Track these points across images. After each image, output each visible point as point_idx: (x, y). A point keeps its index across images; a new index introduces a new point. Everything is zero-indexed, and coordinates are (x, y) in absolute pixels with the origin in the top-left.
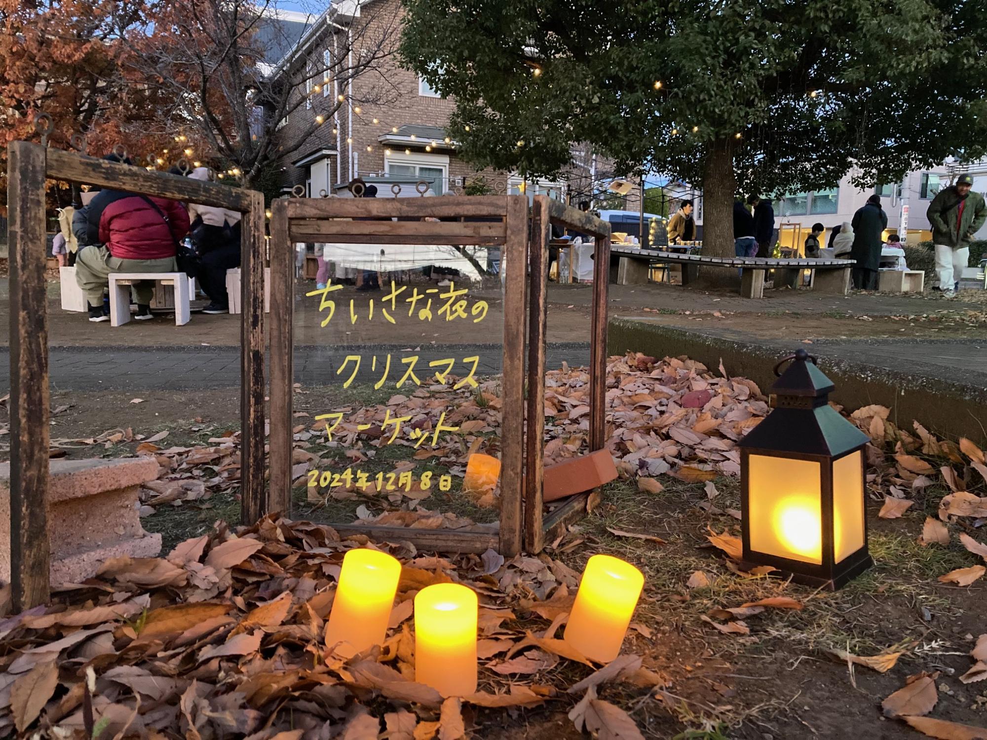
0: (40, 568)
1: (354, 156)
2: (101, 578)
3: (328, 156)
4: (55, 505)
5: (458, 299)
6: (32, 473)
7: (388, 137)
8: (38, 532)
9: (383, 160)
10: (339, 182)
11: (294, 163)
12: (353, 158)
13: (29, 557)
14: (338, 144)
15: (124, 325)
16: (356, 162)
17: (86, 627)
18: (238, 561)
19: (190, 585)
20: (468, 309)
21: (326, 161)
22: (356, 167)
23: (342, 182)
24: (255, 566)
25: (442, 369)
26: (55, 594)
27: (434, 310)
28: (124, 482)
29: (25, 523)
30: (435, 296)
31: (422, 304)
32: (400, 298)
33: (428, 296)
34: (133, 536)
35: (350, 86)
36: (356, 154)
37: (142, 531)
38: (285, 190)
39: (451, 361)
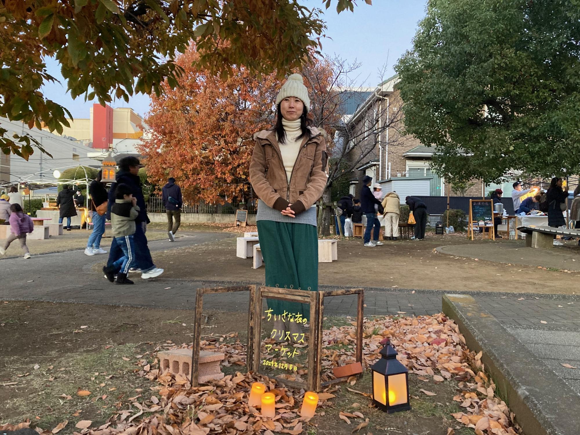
0: (196, 378)
1: (389, 164)
2: (208, 382)
3: (375, 165)
4: (200, 364)
5: (300, 317)
6: (196, 357)
7: (408, 154)
8: (196, 370)
9: (405, 165)
10: (380, 180)
11: (357, 169)
12: (388, 166)
13: (194, 375)
14: (380, 159)
15: (258, 268)
16: (390, 168)
17: (203, 391)
18: (238, 382)
19: (226, 386)
20: (302, 320)
21: (373, 168)
22: (390, 170)
23: (382, 179)
24: (242, 384)
25: (295, 336)
26: (199, 384)
27: (294, 320)
28: (216, 360)
29: (194, 367)
30: (294, 316)
31: (291, 317)
32: (286, 315)
33: (293, 315)
34: (218, 373)
35: (380, 136)
36: (390, 164)
37: (220, 371)
38: (353, 182)
39: (298, 334)
